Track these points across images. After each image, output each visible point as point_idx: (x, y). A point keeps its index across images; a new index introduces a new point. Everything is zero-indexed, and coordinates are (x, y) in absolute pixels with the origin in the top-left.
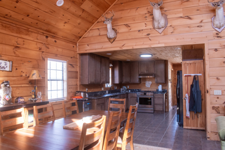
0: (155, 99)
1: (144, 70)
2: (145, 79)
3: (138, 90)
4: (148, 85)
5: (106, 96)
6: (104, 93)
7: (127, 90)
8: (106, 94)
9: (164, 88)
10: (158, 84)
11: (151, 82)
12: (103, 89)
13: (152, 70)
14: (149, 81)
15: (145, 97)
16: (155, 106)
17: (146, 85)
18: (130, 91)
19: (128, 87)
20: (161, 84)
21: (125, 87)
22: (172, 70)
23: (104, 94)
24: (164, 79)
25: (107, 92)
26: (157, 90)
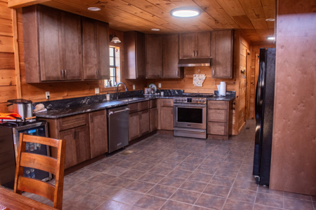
0: (210, 111)
1: (189, 51)
2: (192, 70)
3: (178, 91)
4: (199, 82)
5: (108, 105)
6: (101, 99)
7: (158, 91)
8: (106, 101)
9: (230, 87)
10: (217, 79)
11: (203, 77)
12: (97, 91)
13: (206, 52)
14: (200, 73)
15: (190, 106)
16: (210, 124)
17: (194, 82)
18: (162, 93)
19: (160, 86)
20: (223, 79)
21: (154, 86)
22: (248, 51)
23: (101, 102)
24: (229, 70)
25: (108, 98)
26: (216, 92)
